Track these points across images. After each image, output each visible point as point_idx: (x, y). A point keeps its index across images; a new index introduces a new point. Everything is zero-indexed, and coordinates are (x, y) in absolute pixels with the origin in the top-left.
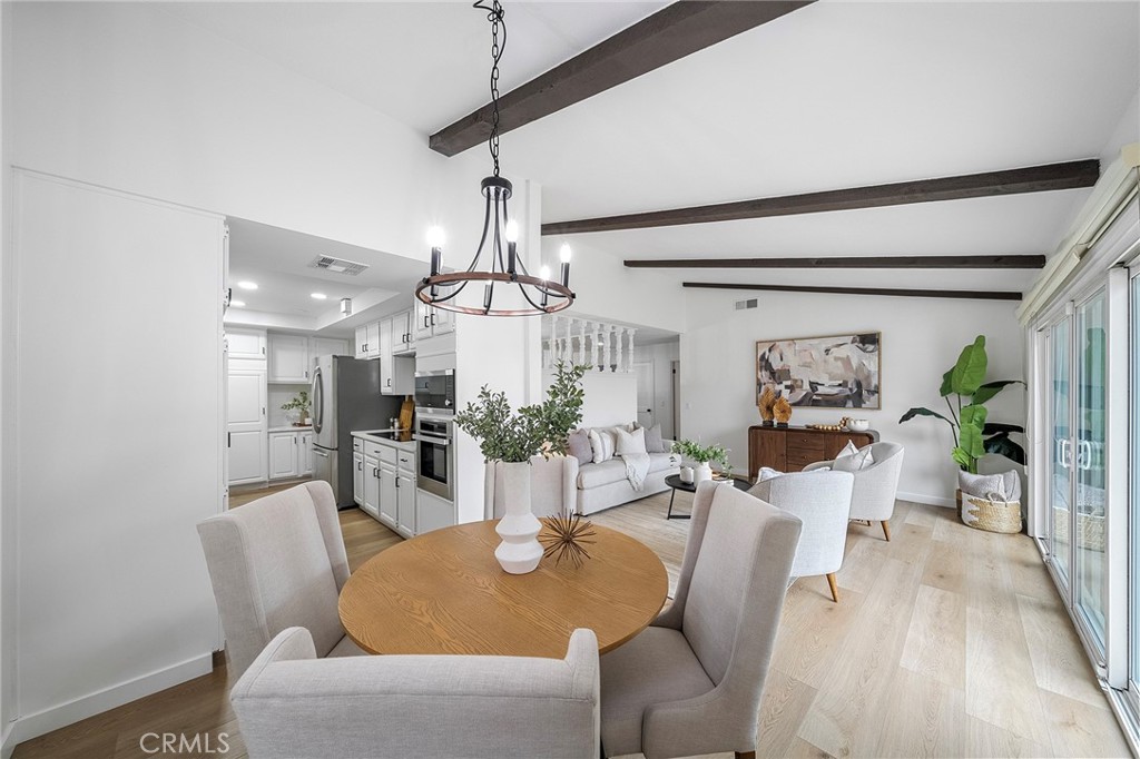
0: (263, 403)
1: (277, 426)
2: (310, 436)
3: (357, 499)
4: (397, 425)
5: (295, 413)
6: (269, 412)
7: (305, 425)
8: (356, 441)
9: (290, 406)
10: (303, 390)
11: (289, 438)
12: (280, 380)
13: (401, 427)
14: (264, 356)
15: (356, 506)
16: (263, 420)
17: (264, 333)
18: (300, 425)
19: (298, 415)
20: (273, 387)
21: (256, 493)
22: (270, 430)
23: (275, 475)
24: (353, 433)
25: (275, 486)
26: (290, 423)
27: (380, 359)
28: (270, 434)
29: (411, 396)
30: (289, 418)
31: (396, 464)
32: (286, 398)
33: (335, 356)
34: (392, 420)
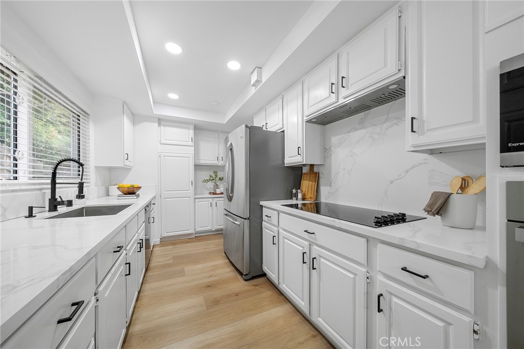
0: (192, 178)
1: (199, 194)
2: (222, 202)
3: (265, 269)
4: (300, 196)
5: (210, 185)
6: (195, 184)
7: (216, 194)
8: (265, 212)
9: (208, 181)
10: (215, 169)
11: (206, 203)
12: (202, 162)
13: (304, 199)
14: (192, 144)
15: (264, 275)
16: (192, 188)
17: (192, 127)
18: (214, 194)
19: (212, 187)
20: (198, 167)
21: (187, 242)
22: (196, 197)
23: (199, 229)
24: (262, 203)
25: (199, 237)
26: (207, 192)
27: (283, 131)
28: (196, 200)
29: (312, 166)
30: (207, 189)
31: (366, 265)
32: (206, 175)
33: (247, 126)
34: (294, 191)
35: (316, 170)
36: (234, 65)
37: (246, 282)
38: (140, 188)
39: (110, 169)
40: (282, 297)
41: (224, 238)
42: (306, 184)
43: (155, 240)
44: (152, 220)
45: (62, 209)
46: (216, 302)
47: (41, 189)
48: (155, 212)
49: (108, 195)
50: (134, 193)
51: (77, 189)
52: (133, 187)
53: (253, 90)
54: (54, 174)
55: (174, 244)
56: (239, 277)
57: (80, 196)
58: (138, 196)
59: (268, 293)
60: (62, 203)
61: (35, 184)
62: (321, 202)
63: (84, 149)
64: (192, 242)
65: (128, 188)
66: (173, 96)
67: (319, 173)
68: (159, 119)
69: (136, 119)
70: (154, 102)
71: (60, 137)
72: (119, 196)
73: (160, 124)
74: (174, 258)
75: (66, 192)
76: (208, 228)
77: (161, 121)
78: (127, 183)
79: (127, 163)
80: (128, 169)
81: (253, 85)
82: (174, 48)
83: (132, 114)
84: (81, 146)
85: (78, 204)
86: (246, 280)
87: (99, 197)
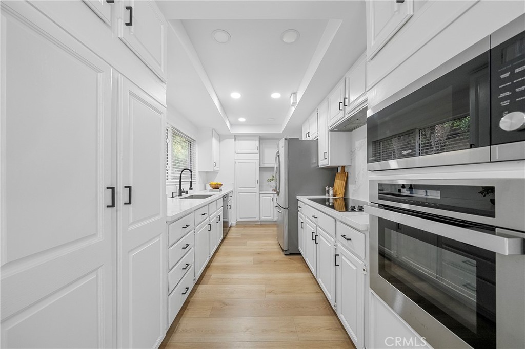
0: (258, 178)
1: (264, 191)
4: (331, 192)
5: (273, 183)
6: (260, 182)
8: (300, 204)
9: (271, 180)
11: (269, 198)
12: (266, 165)
13: (335, 195)
14: (257, 152)
15: (300, 254)
16: (258, 186)
17: (258, 138)
20: (262, 169)
21: (253, 227)
22: (261, 193)
23: (263, 218)
24: (298, 197)
25: (263, 224)
26: (271, 189)
27: (318, 139)
28: (261, 195)
29: (343, 167)
30: (271, 186)
31: (334, 237)
32: (268, 175)
33: (286, 139)
34: (327, 188)
35: (346, 171)
36: (276, 95)
37: (285, 256)
38: (222, 185)
39: (207, 173)
40: (308, 269)
41: (277, 227)
42: (339, 183)
43: (232, 221)
44: (229, 207)
45: (184, 195)
46: (261, 262)
47: (176, 185)
48: (232, 202)
49: (206, 190)
50: (218, 188)
51: (189, 185)
52: (218, 184)
53: (293, 109)
54: (181, 177)
55: (245, 227)
56: (282, 252)
57: (191, 188)
58: (221, 190)
59: (299, 265)
60: (184, 192)
61: (173, 182)
62: (349, 199)
63: (193, 162)
64: (257, 227)
65: (215, 185)
66: (242, 120)
67: (348, 173)
68: (235, 136)
69: (221, 138)
70: (231, 125)
71: (183, 151)
72: (210, 190)
73: (235, 140)
74: (242, 235)
75: (185, 187)
76: (270, 218)
77: (236, 137)
78: (215, 182)
79: (215, 168)
80: (216, 173)
81: (292, 106)
82: (236, 95)
83: (219, 135)
84: (192, 160)
85: (191, 193)
86: (285, 255)
87: (201, 191)
